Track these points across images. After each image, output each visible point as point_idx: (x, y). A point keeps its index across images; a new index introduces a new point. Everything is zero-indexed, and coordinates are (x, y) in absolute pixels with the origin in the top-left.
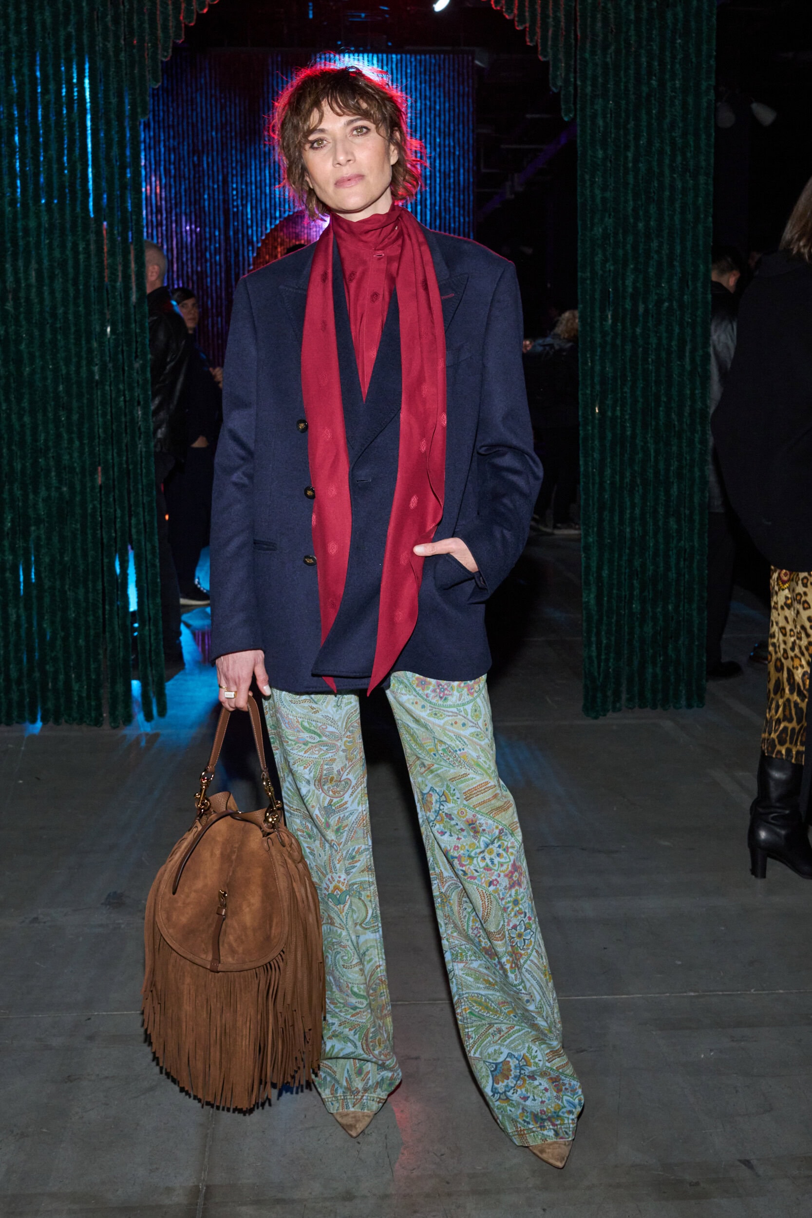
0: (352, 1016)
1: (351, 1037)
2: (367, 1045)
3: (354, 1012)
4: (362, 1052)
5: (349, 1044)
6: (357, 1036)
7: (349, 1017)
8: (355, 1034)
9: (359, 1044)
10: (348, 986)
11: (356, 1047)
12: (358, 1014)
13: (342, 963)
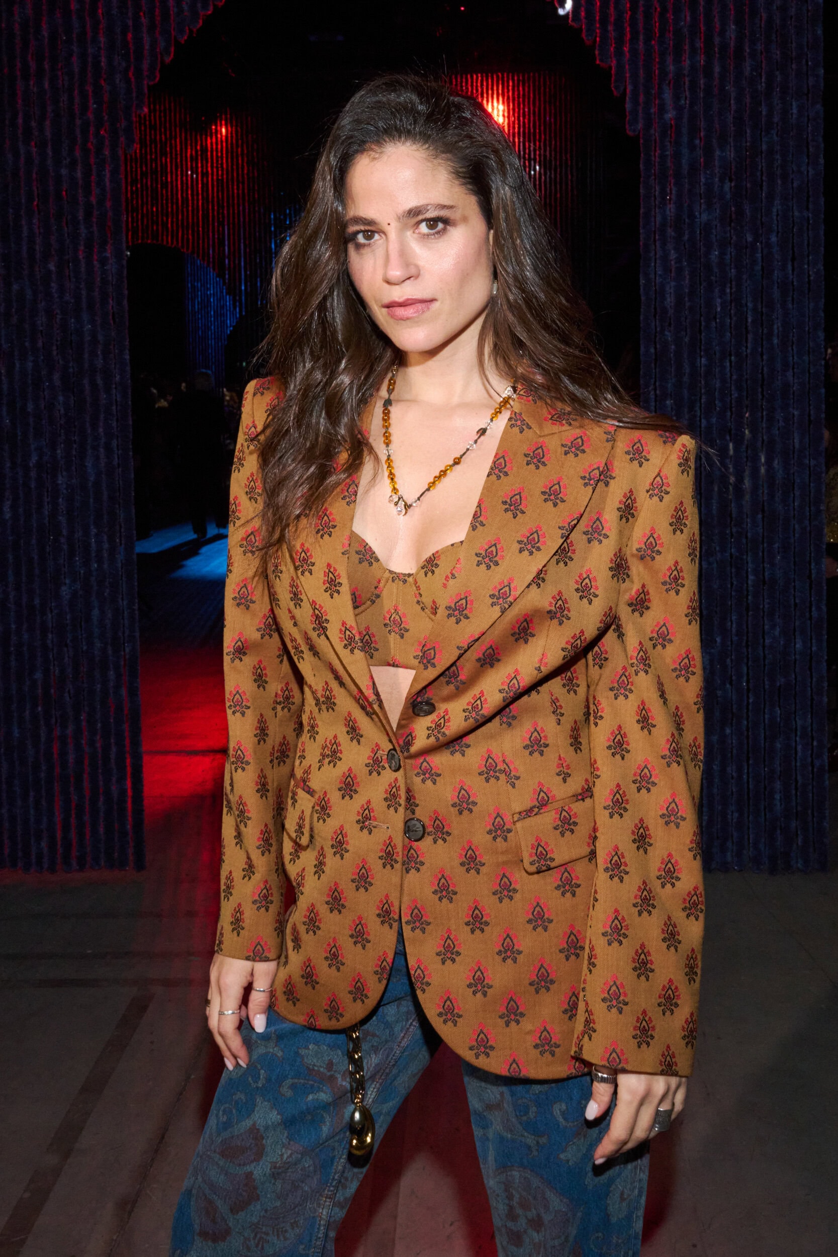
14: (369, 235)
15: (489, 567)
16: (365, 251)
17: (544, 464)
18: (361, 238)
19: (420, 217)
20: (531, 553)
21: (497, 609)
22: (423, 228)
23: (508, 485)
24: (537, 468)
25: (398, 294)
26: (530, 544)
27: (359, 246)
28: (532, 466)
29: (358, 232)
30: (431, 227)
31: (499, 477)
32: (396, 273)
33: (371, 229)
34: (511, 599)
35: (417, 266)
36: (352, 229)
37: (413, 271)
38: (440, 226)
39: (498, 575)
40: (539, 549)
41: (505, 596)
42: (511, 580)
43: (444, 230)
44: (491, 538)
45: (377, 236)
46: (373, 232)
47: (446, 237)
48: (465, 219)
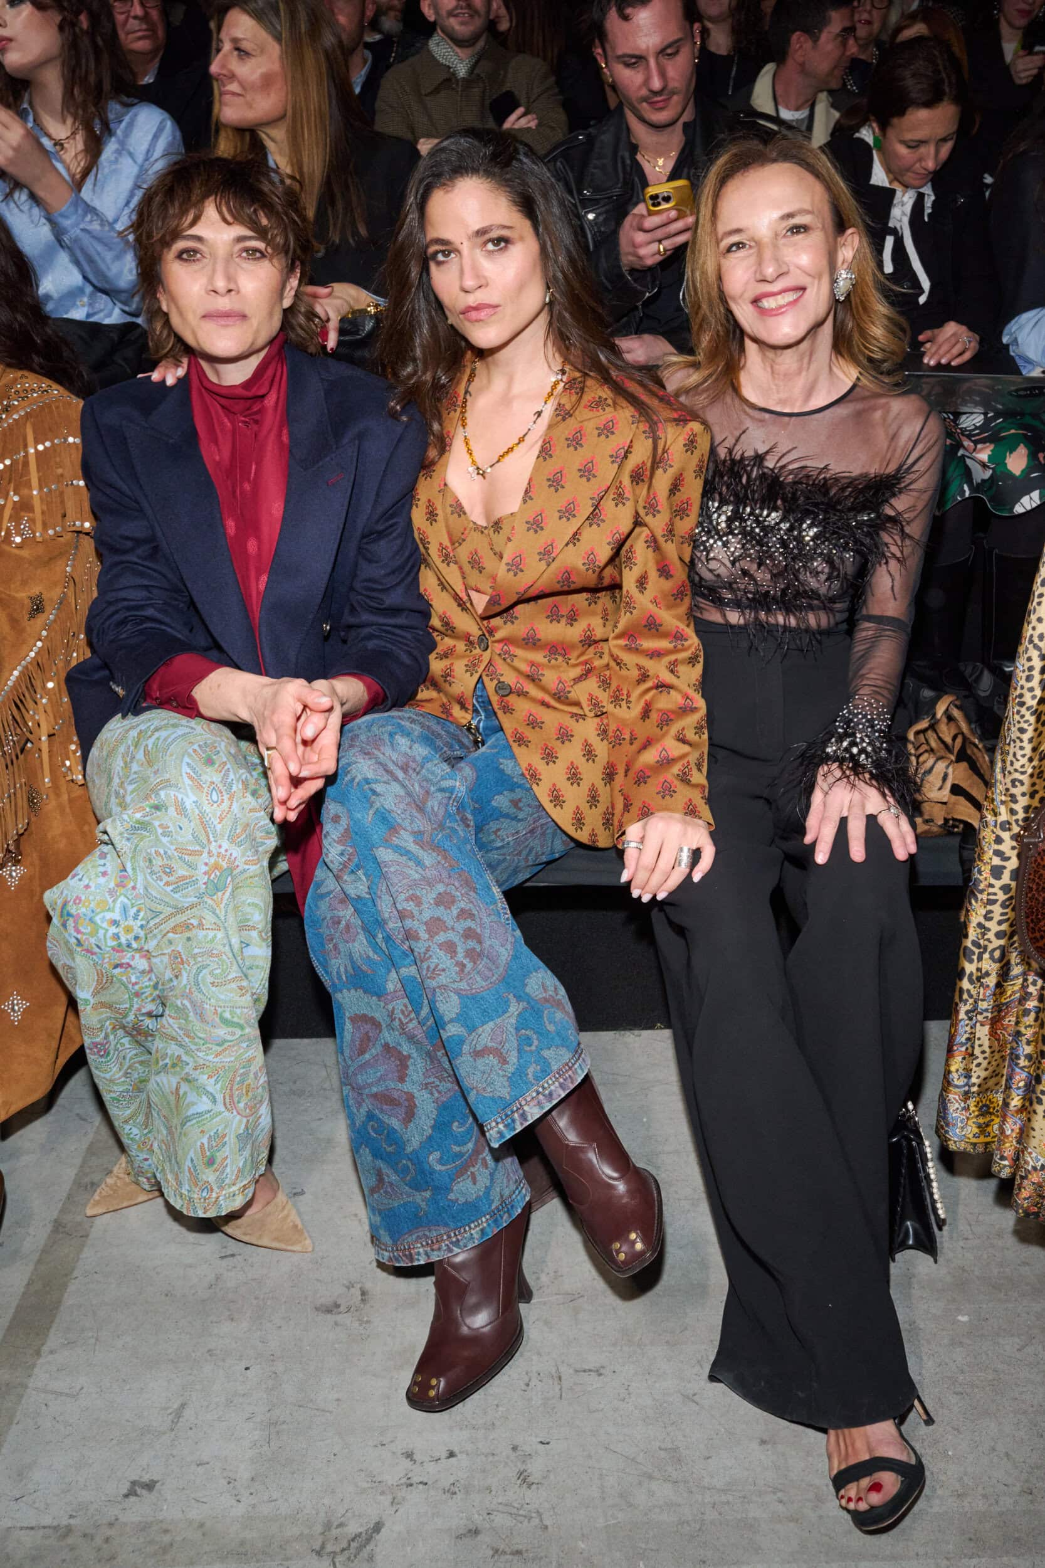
0: (216, 1056)
1: (209, 1089)
2: (231, 1096)
3: (220, 1049)
4: (223, 1109)
5: (204, 1098)
6: (219, 1086)
7: (210, 1058)
8: (217, 1082)
9: (219, 1097)
10: (216, 1012)
11: (214, 1101)
12: (226, 1049)
13: (210, 979)
14: (446, 253)
15: (536, 532)
16: (443, 268)
17: (581, 446)
18: (440, 257)
19: (487, 236)
20: (568, 519)
21: (544, 562)
22: (490, 246)
23: (552, 465)
24: (576, 449)
25: (471, 300)
26: (568, 513)
27: (439, 263)
28: (572, 448)
29: (437, 253)
30: (495, 245)
31: (545, 459)
32: (469, 283)
33: (448, 248)
34: (553, 555)
35: (485, 277)
36: (432, 249)
37: (483, 282)
38: (503, 244)
39: (543, 538)
40: (574, 516)
41: (549, 553)
42: (553, 541)
43: (506, 247)
44: (538, 509)
45: (453, 255)
46: (450, 252)
47: (507, 254)
48: (522, 238)
